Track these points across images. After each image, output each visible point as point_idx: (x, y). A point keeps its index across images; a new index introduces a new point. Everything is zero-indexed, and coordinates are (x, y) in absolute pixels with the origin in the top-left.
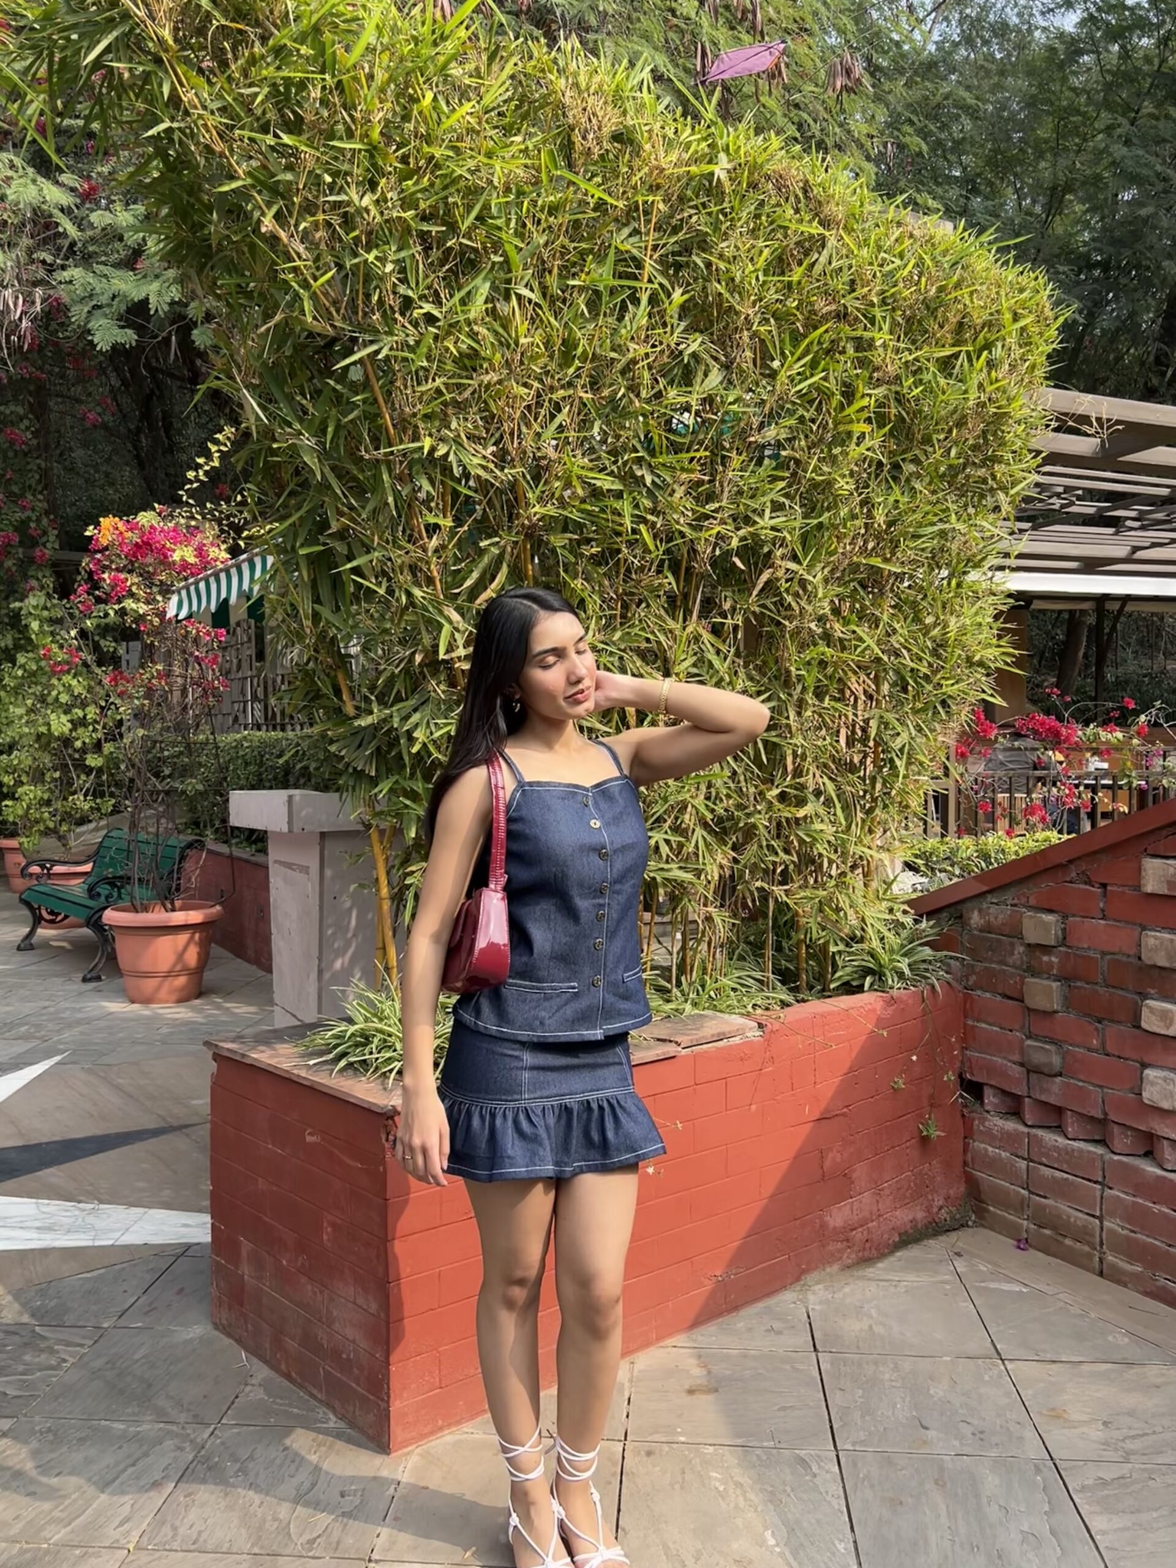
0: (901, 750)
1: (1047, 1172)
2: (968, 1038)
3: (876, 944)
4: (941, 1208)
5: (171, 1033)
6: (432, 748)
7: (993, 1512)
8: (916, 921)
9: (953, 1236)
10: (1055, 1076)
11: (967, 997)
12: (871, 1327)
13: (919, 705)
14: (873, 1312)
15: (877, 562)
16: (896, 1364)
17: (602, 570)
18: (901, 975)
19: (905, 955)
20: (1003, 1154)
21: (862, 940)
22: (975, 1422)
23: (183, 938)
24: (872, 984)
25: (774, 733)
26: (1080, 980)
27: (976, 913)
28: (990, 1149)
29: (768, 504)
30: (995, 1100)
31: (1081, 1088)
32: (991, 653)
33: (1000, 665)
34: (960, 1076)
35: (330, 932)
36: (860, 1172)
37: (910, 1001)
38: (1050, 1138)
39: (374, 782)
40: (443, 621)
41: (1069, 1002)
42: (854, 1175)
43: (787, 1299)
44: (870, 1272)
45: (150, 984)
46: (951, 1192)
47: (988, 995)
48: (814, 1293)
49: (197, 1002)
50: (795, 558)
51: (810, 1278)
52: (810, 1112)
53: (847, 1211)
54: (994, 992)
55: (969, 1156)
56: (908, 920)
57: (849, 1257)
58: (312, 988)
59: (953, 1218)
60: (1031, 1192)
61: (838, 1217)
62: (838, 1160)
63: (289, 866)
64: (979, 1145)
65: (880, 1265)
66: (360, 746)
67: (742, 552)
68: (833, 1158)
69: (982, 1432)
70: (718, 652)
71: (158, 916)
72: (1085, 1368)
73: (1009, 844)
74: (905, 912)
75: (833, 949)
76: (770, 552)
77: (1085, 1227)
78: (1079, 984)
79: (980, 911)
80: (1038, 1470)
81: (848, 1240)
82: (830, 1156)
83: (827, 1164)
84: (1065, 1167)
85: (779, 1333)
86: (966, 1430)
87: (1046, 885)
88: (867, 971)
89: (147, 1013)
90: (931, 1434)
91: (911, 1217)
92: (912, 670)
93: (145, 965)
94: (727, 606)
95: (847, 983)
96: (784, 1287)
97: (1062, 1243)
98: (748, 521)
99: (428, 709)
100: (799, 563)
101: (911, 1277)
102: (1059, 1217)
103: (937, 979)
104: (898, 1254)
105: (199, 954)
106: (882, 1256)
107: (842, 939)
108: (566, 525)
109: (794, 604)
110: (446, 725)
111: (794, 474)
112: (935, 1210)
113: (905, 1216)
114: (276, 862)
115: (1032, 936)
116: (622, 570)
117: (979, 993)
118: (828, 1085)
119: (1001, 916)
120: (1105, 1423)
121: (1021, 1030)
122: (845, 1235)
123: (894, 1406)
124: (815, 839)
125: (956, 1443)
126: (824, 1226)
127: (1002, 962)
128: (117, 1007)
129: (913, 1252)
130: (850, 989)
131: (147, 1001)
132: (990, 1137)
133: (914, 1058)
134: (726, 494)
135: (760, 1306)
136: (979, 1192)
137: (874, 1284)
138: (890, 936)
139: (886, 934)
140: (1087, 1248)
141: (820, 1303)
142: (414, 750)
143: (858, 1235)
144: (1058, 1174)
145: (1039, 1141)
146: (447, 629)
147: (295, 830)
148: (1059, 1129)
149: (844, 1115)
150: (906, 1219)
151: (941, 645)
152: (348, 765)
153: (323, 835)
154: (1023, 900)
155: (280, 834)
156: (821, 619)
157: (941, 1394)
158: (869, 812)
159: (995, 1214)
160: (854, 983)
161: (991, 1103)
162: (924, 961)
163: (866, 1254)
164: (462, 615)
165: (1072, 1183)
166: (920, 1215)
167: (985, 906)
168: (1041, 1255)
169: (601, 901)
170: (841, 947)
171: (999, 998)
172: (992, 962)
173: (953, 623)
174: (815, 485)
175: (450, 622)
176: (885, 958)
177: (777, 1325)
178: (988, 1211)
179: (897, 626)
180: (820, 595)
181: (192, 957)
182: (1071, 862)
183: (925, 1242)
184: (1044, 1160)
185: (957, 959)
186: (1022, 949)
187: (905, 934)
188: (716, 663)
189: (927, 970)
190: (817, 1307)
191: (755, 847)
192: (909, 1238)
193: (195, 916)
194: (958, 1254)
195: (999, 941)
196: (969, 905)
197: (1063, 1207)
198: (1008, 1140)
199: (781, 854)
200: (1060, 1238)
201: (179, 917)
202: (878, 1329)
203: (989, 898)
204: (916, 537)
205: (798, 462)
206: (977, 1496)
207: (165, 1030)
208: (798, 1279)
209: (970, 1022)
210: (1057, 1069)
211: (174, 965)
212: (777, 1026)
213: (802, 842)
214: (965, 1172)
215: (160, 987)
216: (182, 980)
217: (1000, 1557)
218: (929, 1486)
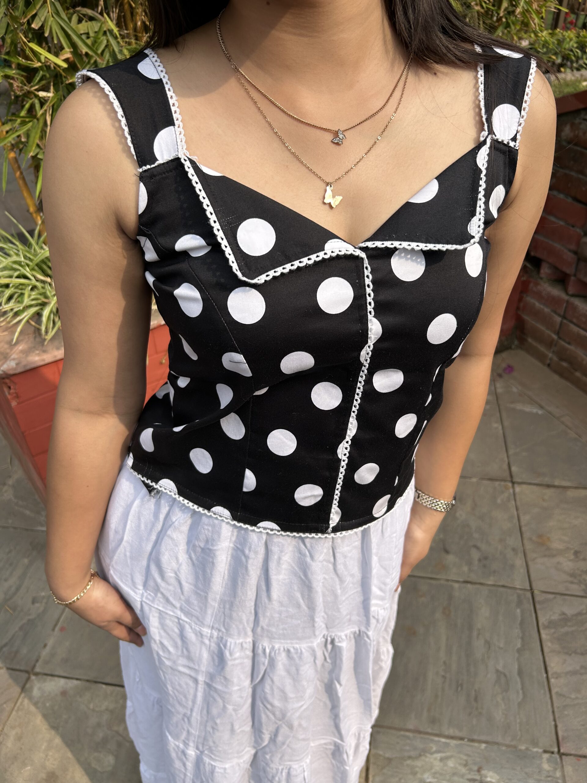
7: (479, 647)
20: (546, 309)
22: (482, 546)
28: (537, 303)
30: (547, 272)
55: (522, 304)
60: (560, 338)
64: (530, 300)
69: (486, 558)
72: (571, 493)
80: (520, 603)
86: (475, 556)
120: (576, 553)
121: (581, 228)
125: (466, 569)
132: (539, 296)
136: (524, 328)
144: (582, 332)
145: (575, 308)
159: (531, 343)
167: (577, 120)
171: (570, 200)
178: (527, 341)
184: (575, 320)
197: (579, 353)
198: (553, 301)
200: (572, 370)
206: (470, 628)
214: (517, 313)
217: (476, 699)
218: (438, 615)
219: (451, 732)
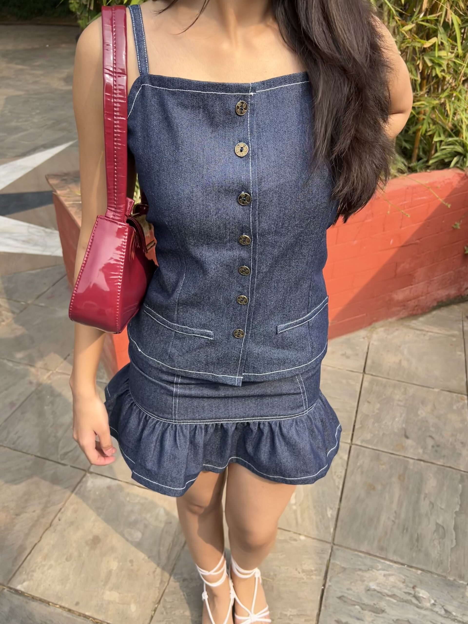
14: (406, 352)
16: (406, 389)
22: (437, 437)
24: (456, 163)
36: (420, 272)
42: (416, 274)
44: (414, 323)
48: (377, 334)
51: (378, 324)
52: (394, 243)
53: (407, 292)
57: (403, 314)
61: (400, 295)
62: (407, 267)
65: (421, 319)
69: (438, 446)
81: (404, 306)
83: (399, 270)
85: (347, 357)
86: (430, 443)
90: (409, 442)
91: (447, 293)
101: (436, 330)
104: (434, 313)
106: (423, 314)
112: (463, 290)
118: (409, 228)
123: (394, 418)
125: (421, 451)
126: (391, 299)
129: (443, 312)
130: (441, 165)
137: (413, 331)
141: (378, 340)
143: (412, 304)
150: (444, 295)
157: (424, 414)
160: (445, 161)
163: (414, 312)
166: (453, 292)
177: (349, 352)
183: (452, 306)
190: (375, 344)
192: (443, 304)
202: (404, 363)
217: (417, 540)
219: (395, 558)
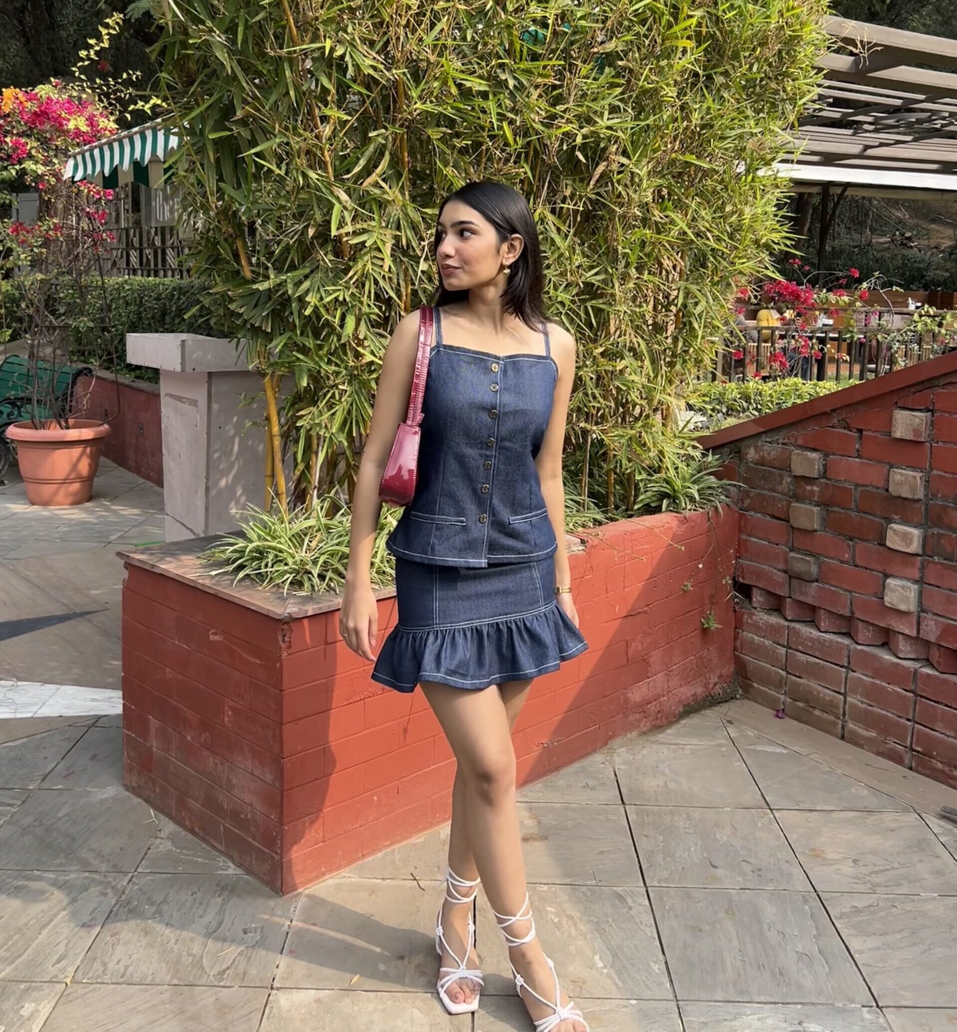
0: (700, 315)
1: (803, 657)
2: (741, 550)
3: (672, 472)
4: (715, 684)
5: (69, 532)
6: (322, 310)
7: (772, 936)
8: (704, 455)
9: (724, 708)
10: (812, 581)
11: (741, 516)
12: (666, 783)
13: (716, 279)
14: (667, 771)
15: (692, 159)
16: (688, 814)
17: (467, 159)
18: (692, 499)
19: (694, 482)
20: (767, 642)
21: (658, 470)
22: (753, 860)
23: (77, 451)
24: (668, 506)
25: (601, 301)
26: (837, 506)
27: (752, 450)
28: (756, 638)
29: (607, 107)
30: (761, 599)
31: (834, 591)
32: (776, 237)
33: (783, 248)
34: (734, 579)
35: (216, 456)
36: (656, 657)
37: (699, 521)
38: (807, 631)
39: (269, 337)
40: (334, 201)
41: (826, 523)
42: (652, 660)
43: (598, 758)
44: (661, 737)
45: (48, 490)
46: (724, 671)
47: (759, 515)
48: (619, 755)
49: (88, 505)
50: (625, 153)
51: (615, 743)
52: (620, 610)
53: (645, 689)
54: (764, 514)
55: (738, 643)
56: (697, 454)
57: (645, 725)
58: (200, 501)
59: (725, 692)
60: (788, 673)
61: (637, 694)
62: (640, 648)
63: (180, 399)
64: (747, 635)
65: (669, 731)
66: (256, 306)
67: (584, 148)
68: (636, 646)
69: (759, 870)
70: (559, 230)
71: (54, 433)
72: (835, 815)
73: (766, 388)
74: (694, 447)
75: (638, 477)
76: (605, 149)
77: (831, 701)
78: (836, 509)
79: (756, 447)
80: (806, 901)
81: (644, 712)
82: (633, 645)
83: (631, 651)
84: (817, 654)
85: (593, 789)
86: (747, 868)
87: (812, 429)
88: (663, 495)
89: (45, 513)
90: (720, 872)
91: (692, 692)
92: (713, 250)
93: (44, 473)
94: (568, 193)
95: (648, 505)
96: (595, 751)
97: (811, 713)
98: (589, 121)
99: (319, 275)
100: (629, 158)
101: (695, 741)
102: (810, 692)
103: (720, 501)
104: (683, 722)
105: (90, 465)
106: (670, 724)
107: (643, 468)
108: (440, 120)
109: (623, 193)
110: (335, 291)
111: (629, 81)
112: (711, 686)
113: (687, 692)
114: (168, 395)
115: (798, 470)
116: (484, 160)
117: (752, 513)
118: (634, 589)
119: (773, 453)
120: (855, 861)
121: (786, 545)
122: (642, 707)
123: (690, 848)
124: (629, 388)
125: (740, 879)
126: (626, 701)
127: (773, 490)
128: (19, 508)
129: (694, 720)
130: (650, 510)
131: (45, 503)
132: (757, 628)
133: (701, 566)
134: (572, 98)
135: (576, 766)
136: (746, 672)
137: (665, 747)
138: (682, 466)
139: (680, 465)
140: (832, 718)
141: (624, 763)
142: (307, 312)
143: (652, 708)
144: (811, 659)
145: (798, 633)
146: (337, 208)
147: (187, 370)
148: (813, 623)
149: (645, 612)
150: (689, 694)
151: (738, 228)
152: (246, 321)
153: (210, 374)
154: (793, 440)
155: (171, 374)
156: (645, 207)
157: (725, 839)
158: (671, 365)
159: (758, 689)
160: (653, 505)
161: (758, 601)
162: (709, 488)
163: (658, 722)
164: (350, 196)
165: (823, 667)
166: (700, 690)
167: (760, 443)
168: (795, 723)
169: (488, 453)
170: (644, 476)
171: (768, 518)
172: (765, 489)
173: (748, 211)
174: (644, 92)
175: (340, 202)
176: (678, 483)
177: (591, 782)
178: (752, 687)
179: (703, 213)
180: (645, 186)
181: (84, 467)
182: (833, 411)
183: (703, 712)
184: (800, 648)
185: (735, 485)
186: (789, 480)
187: (694, 464)
188: (558, 240)
189: (711, 494)
190: (622, 767)
191: (581, 395)
192: (691, 709)
193: (87, 433)
194: (730, 722)
195: (770, 471)
196: (746, 442)
197: (814, 685)
198: (771, 631)
199: (601, 400)
200: (811, 709)
201: (73, 434)
202: (672, 785)
203: (764, 438)
204: (723, 138)
205: (631, 71)
206: (759, 922)
207: (63, 529)
208: (606, 744)
209: (744, 537)
210: (815, 576)
211: (69, 474)
212: (596, 542)
213: (618, 389)
214: (735, 656)
215: (56, 493)
216: (76, 486)
217: (781, 974)
218: (721, 915)
219: (763, 999)
